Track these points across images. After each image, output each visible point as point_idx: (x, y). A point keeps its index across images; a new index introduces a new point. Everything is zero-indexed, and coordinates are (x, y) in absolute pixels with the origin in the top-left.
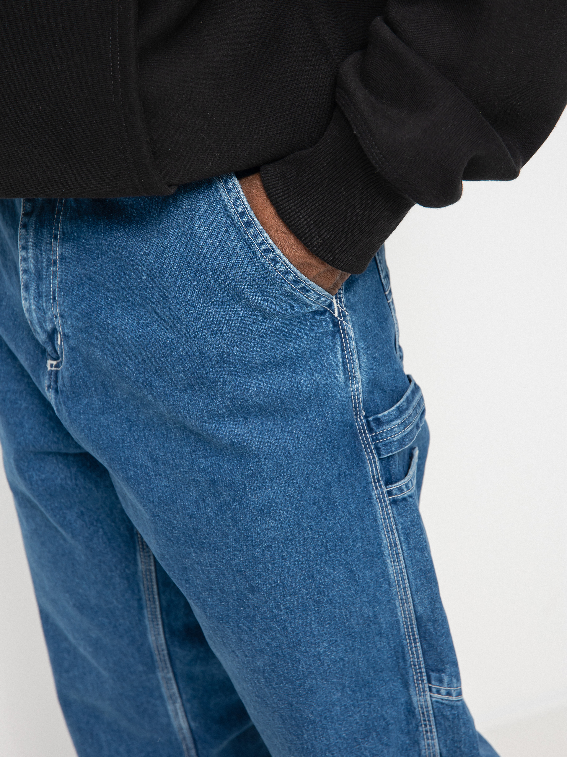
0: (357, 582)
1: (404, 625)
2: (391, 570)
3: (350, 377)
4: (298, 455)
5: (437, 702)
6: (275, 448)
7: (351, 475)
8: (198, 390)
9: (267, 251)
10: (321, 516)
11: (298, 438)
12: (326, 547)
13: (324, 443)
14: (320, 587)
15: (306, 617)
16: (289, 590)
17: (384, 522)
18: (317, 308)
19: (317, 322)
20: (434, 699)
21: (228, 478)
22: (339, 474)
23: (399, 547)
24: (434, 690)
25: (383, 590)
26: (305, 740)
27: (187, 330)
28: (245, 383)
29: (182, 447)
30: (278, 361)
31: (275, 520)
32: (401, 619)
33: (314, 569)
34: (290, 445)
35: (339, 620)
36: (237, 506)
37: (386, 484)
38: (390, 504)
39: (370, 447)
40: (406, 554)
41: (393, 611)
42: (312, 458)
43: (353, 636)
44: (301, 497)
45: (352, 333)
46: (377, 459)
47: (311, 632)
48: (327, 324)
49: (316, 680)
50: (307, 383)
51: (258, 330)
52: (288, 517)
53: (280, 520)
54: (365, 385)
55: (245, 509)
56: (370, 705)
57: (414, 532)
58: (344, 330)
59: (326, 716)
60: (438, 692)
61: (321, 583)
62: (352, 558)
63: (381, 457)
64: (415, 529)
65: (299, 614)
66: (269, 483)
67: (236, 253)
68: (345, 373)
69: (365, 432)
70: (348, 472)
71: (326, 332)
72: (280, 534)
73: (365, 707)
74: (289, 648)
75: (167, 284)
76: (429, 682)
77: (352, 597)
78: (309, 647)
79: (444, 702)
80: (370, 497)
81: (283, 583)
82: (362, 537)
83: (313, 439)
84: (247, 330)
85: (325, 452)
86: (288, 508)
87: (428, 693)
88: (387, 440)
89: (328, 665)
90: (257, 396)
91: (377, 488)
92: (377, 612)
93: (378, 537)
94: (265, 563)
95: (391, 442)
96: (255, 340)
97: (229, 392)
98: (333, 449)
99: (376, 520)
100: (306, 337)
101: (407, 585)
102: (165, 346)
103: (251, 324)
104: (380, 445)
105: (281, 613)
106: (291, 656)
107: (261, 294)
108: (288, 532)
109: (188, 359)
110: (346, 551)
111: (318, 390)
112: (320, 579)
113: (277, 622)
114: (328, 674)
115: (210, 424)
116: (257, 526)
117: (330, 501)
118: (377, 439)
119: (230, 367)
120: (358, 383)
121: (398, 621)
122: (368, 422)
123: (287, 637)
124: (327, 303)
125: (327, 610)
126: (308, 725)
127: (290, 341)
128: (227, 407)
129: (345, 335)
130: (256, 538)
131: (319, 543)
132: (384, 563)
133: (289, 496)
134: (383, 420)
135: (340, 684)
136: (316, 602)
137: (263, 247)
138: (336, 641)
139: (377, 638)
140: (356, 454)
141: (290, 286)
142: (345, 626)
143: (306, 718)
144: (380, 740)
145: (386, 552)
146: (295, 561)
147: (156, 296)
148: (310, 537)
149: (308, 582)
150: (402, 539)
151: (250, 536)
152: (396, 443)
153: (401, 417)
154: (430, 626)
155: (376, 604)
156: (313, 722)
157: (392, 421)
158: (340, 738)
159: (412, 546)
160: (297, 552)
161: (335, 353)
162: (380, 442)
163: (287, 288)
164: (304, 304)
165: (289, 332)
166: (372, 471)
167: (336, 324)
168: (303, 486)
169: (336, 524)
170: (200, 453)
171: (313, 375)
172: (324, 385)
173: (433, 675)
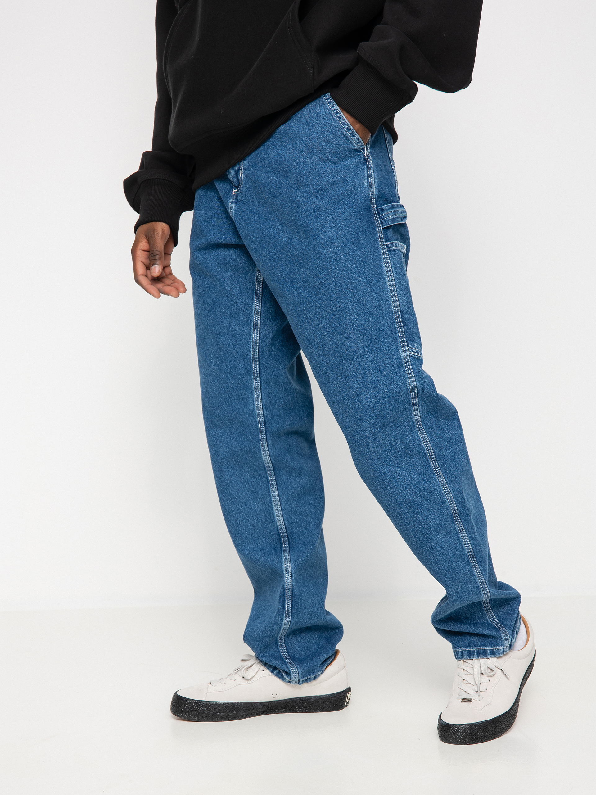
0: (371, 285)
1: (395, 314)
2: (388, 284)
3: (369, 185)
4: (344, 216)
5: (412, 356)
6: (333, 212)
7: (369, 232)
8: (300, 183)
9: (337, 113)
10: (354, 248)
11: (344, 208)
12: (356, 265)
13: (356, 212)
14: (353, 285)
15: (346, 299)
16: (338, 284)
17: (385, 259)
18: (357, 148)
19: (356, 155)
20: (411, 355)
21: (311, 228)
22: (363, 229)
23: (392, 272)
24: (410, 350)
25: (384, 293)
26: (344, 364)
27: (298, 152)
28: (323, 178)
29: (290, 217)
30: (338, 169)
31: (332, 248)
32: (393, 310)
33: (350, 275)
34: (341, 211)
35: (362, 304)
36: (315, 242)
37: (386, 241)
38: (387, 251)
39: (378, 221)
40: (395, 277)
41: (389, 305)
42: (350, 218)
43: (369, 314)
44: (345, 237)
45: (372, 165)
46: (381, 228)
47: (348, 307)
48: (361, 157)
49: (349, 332)
50: (351, 182)
51: (330, 153)
52: (338, 246)
53: (334, 248)
54: (377, 191)
55: (318, 242)
56: (378, 354)
57: (399, 266)
58: (368, 163)
59: (354, 353)
60: (412, 351)
61: (354, 283)
62: (368, 273)
63: (384, 227)
64: (400, 265)
65: (342, 298)
66: (330, 229)
67: (323, 115)
68: (367, 182)
69: (376, 214)
70: (367, 230)
71: (360, 161)
72: (334, 255)
73: (375, 354)
74: (338, 314)
75: (292, 132)
76: (408, 346)
77: (368, 293)
78: (347, 315)
79: (415, 356)
80: (378, 245)
81: (335, 280)
82: (373, 264)
83: (351, 209)
84: (325, 152)
85: (357, 216)
86: (339, 242)
87: (408, 351)
88: (386, 218)
89: (356, 326)
90: (327, 185)
91: (381, 242)
92: (381, 303)
93: (381, 266)
94: (327, 270)
95: (388, 220)
96: (328, 157)
97: (315, 182)
98: (360, 216)
99: (380, 257)
100: (350, 161)
101: (396, 293)
102: (288, 162)
103: (327, 149)
104: (383, 221)
105: (335, 296)
106: (339, 319)
107: (333, 134)
108: (338, 254)
109: (298, 167)
110: (365, 269)
111: (355, 186)
112: (353, 280)
113: (333, 301)
114: (356, 331)
115: (305, 199)
116: (324, 251)
117: (358, 242)
118: (382, 218)
119: (316, 169)
120: (373, 189)
121: (392, 311)
122: (377, 210)
123: (337, 309)
124: (362, 147)
125: (356, 297)
126: (345, 356)
127: (343, 162)
128: (314, 189)
129: (369, 165)
130: (323, 257)
131: (353, 262)
132: (384, 279)
133: (339, 236)
134: (384, 208)
135: (363, 339)
136: (351, 292)
137: (335, 111)
138: (360, 314)
139: (381, 318)
140: (371, 222)
141: (345, 131)
142: (365, 307)
143: (344, 352)
144: (381, 373)
145: (385, 274)
146: (341, 270)
147: (287, 139)
148: (348, 258)
149: (347, 281)
150: (393, 269)
151: (321, 256)
152: (390, 220)
153: (393, 209)
154: (407, 316)
155: (380, 299)
156: (347, 355)
157: (388, 209)
158: (361, 367)
159: (398, 273)
160: (342, 266)
161: (364, 171)
162: (383, 220)
163: (345, 132)
164: (351, 144)
165: (344, 157)
166: (379, 233)
167: (365, 159)
168: (345, 232)
169: (361, 253)
170: (297, 218)
171: (354, 179)
172: (358, 185)
173: (409, 342)
